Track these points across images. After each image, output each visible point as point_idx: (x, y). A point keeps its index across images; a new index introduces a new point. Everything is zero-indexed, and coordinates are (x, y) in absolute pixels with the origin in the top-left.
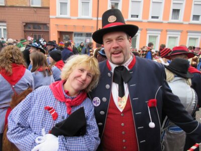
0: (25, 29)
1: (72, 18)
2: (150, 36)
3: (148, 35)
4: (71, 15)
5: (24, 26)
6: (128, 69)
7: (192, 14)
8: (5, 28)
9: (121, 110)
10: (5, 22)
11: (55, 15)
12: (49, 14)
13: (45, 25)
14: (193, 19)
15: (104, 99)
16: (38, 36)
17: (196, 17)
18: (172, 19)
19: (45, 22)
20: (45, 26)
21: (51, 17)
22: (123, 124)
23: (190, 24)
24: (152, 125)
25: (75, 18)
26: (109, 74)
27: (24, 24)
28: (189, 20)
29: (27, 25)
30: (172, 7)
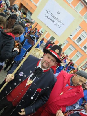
6: (43, 71)
7: (85, 45)
9: (27, 85)
14: (83, 48)
15: (25, 76)
17: (85, 48)
18: (76, 41)
22: (23, 90)
23: (81, 49)
24: (32, 98)
26: (35, 67)
28: (82, 47)
30: (80, 36)
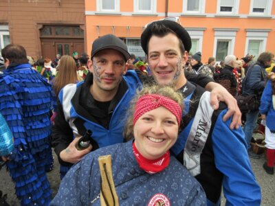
0: (41, 35)
1: (124, 14)
2: (250, 41)
3: (247, 39)
4: (121, 10)
5: (40, 30)
8: (7, 33)
10: (6, 24)
11: (95, 9)
12: (84, 8)
13: (78, 28)
16: (65, 46)
19: (77, 23)
20: (76, 30)
21: (87, 13)
25: (129, 14)
27: (41, 27)
29: (44, 27)
